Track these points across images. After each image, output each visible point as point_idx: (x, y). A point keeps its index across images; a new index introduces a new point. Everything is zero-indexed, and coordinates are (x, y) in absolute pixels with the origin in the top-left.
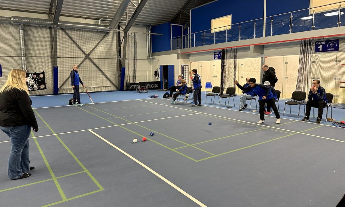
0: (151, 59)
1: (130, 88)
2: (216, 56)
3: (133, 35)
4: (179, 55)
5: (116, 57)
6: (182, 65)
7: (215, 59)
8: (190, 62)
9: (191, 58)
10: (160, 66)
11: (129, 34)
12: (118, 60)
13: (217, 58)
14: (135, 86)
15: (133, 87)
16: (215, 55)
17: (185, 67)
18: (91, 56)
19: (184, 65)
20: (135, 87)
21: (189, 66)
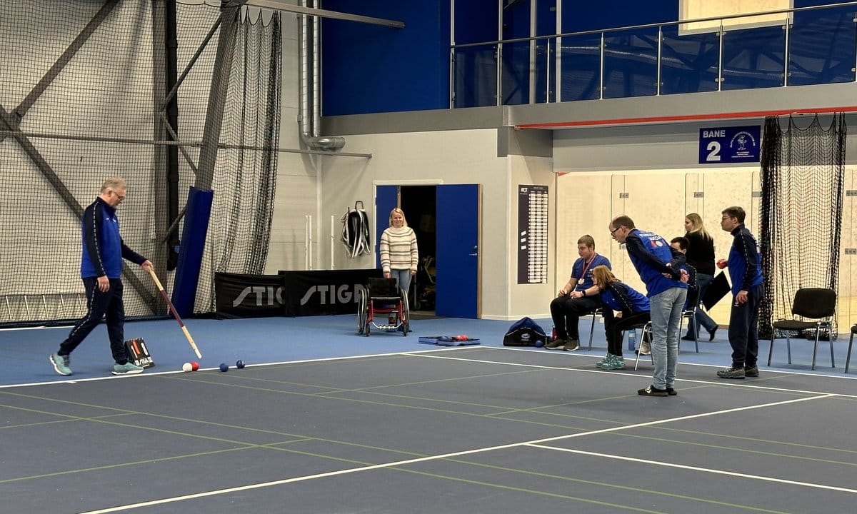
0: (322, 147)
1: (237, 303)
2: (709, 148)
3: (267, 20)
4: (510, 135)
5: (149, 132)
6: (521, 187)
7: (703, 160)
8: (555, 171)
9: (560, 152)
10: (378, 187)
11: (247, 19)
12: (158, 147)
13: (718, 158)
14: (259, 290)
15: (252, 297)
16: (704, 143)
17: (533, 196)
18: (27, 126)
19: (531, 188)
20: (259, 296)
21: (551, 190)
